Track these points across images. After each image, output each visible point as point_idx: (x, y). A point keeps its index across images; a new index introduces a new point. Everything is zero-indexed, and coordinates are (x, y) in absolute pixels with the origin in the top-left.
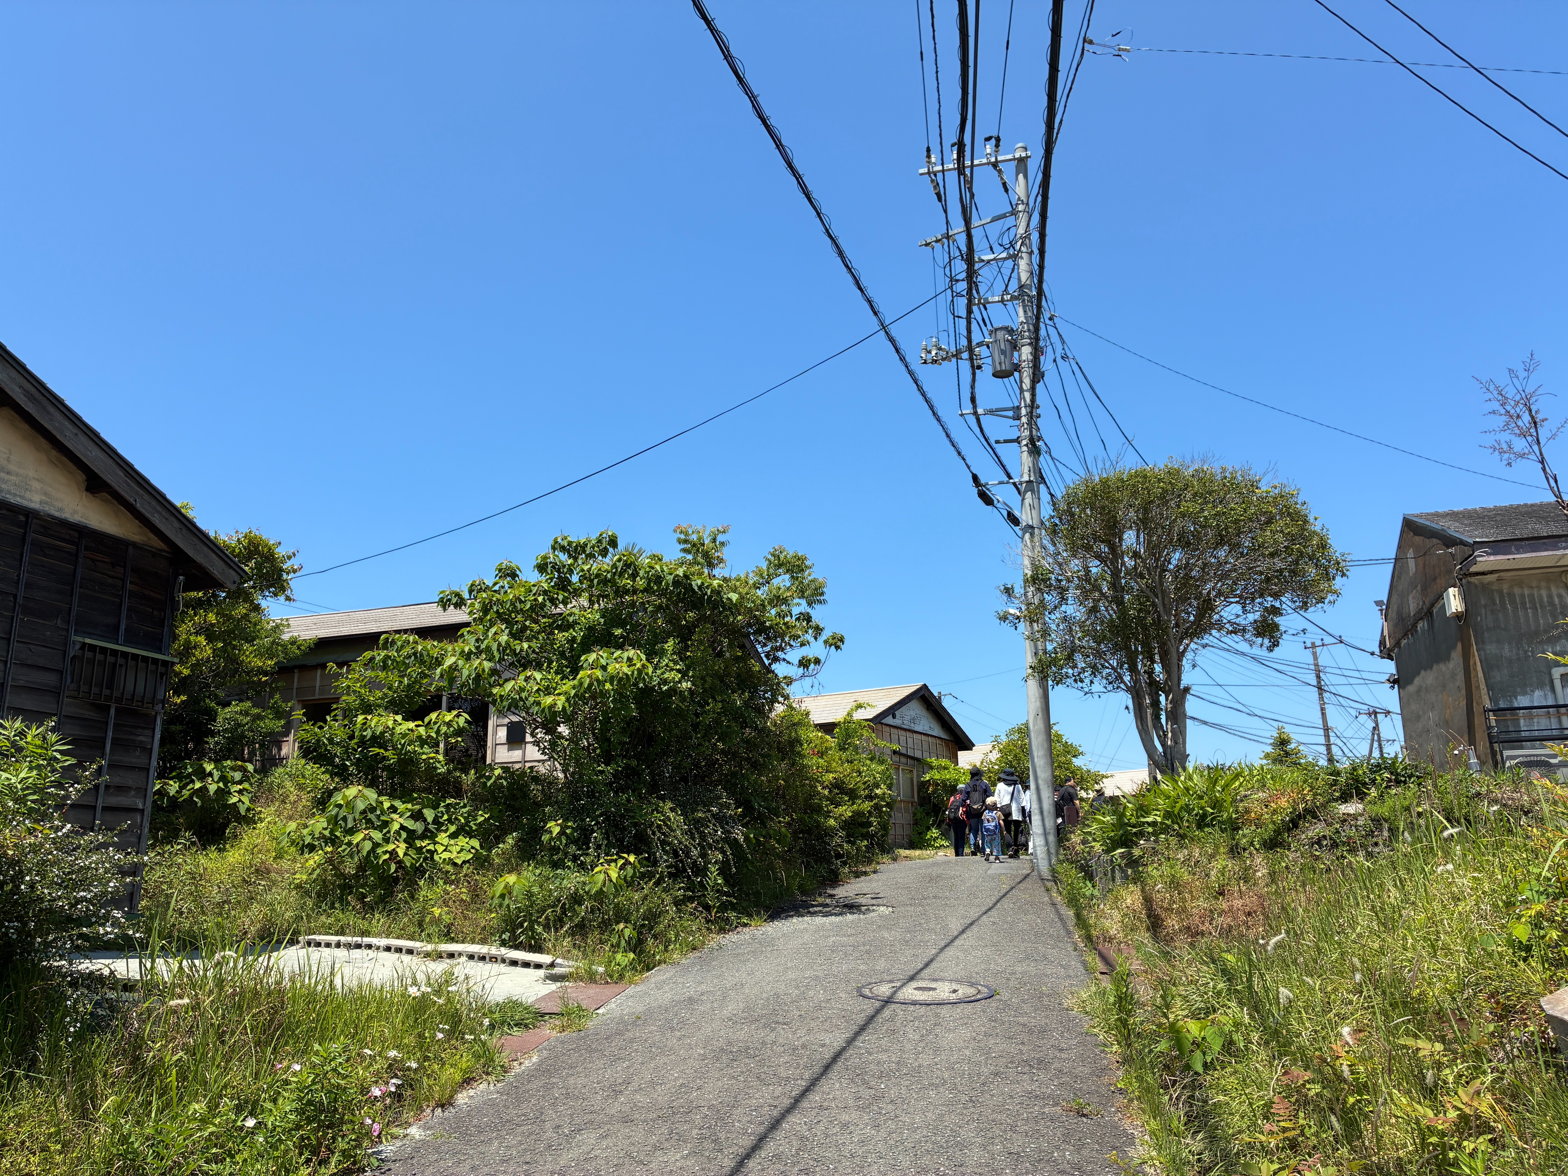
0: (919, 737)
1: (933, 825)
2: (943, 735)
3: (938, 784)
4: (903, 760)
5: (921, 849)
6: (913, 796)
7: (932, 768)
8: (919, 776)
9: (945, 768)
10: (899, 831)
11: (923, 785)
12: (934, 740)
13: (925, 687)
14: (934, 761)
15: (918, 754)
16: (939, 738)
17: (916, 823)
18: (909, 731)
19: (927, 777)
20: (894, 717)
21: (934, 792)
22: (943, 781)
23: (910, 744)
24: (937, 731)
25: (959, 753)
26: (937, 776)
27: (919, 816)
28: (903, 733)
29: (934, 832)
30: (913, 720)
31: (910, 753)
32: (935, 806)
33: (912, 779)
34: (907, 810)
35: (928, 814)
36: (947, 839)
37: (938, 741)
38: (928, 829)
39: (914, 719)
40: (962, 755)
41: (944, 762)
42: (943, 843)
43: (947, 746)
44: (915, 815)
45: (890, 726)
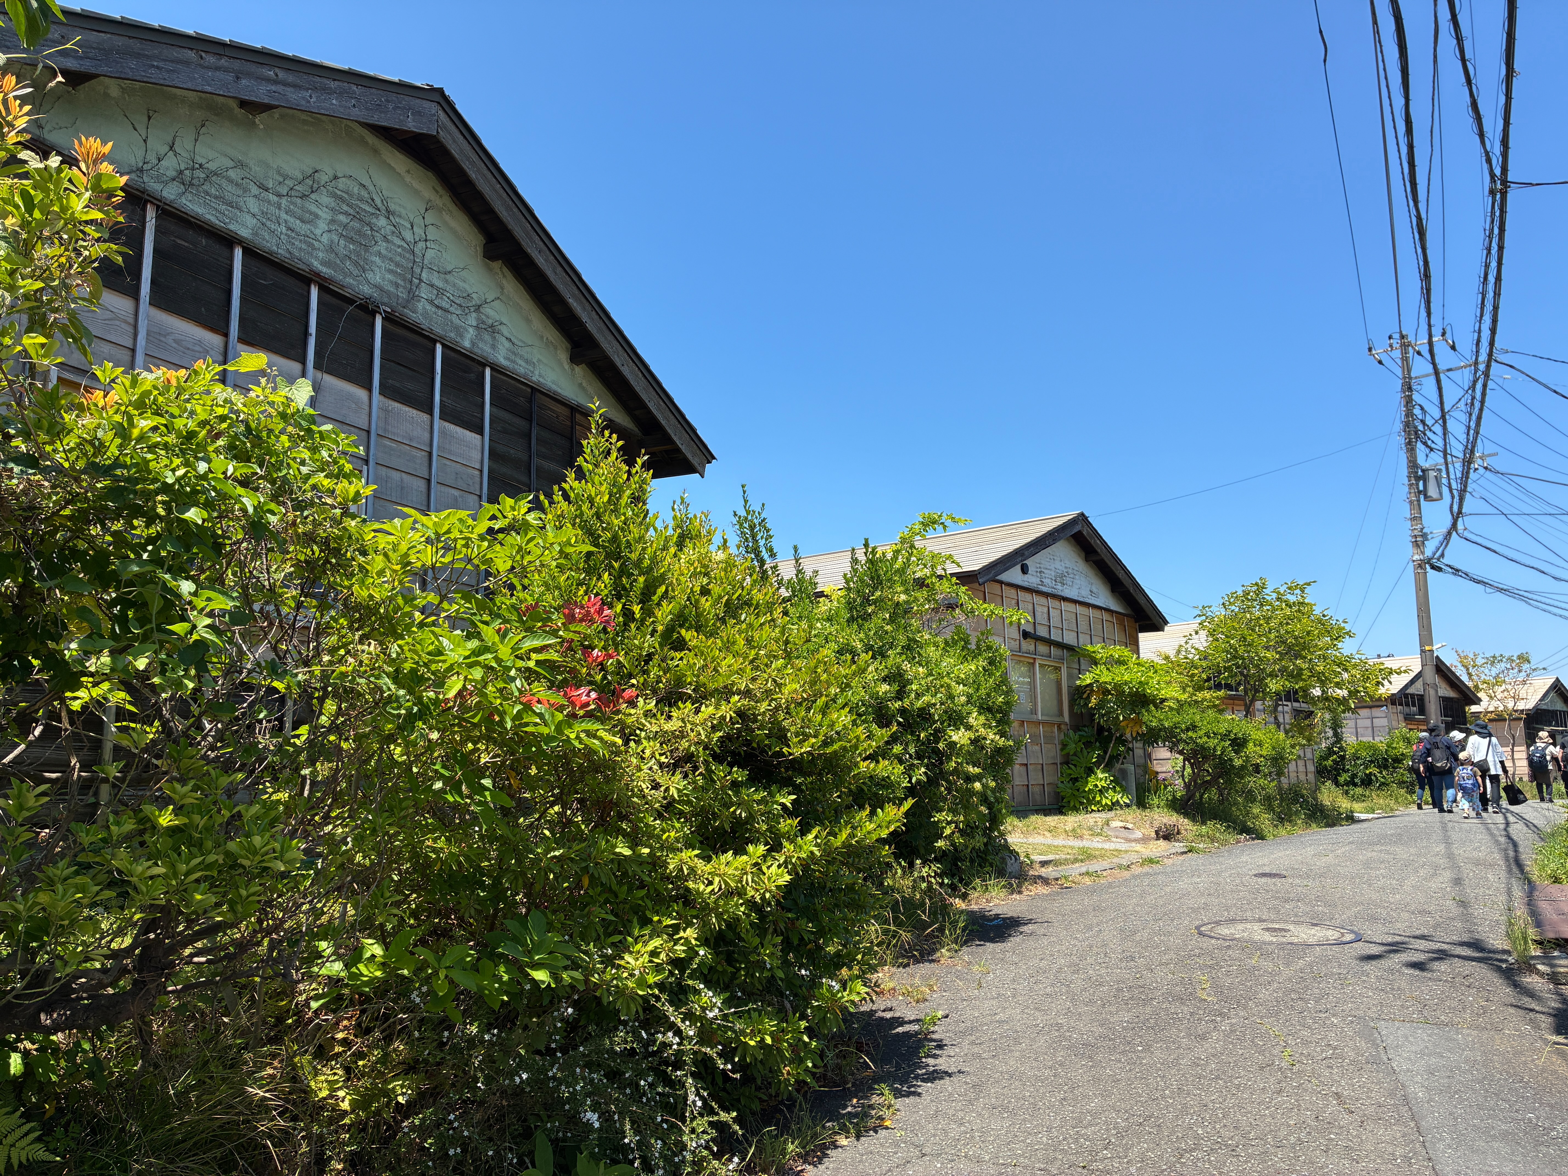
0: (1071, 607)
1: (1098, 764)
2: (1114, 605)
3: (1106, 692)
4: (1042, 648)
5: (1076, 809)
6: (1061, 713)
7: (1095, 663)
8: (1071, 677)
9: (1121, 662)
10: (1036, 778)
11: (1079, 694)
12: (1098, 613)
13: (1082, 518)
14: (1098, 649)
15: (1069, 638)
16: (1107, 610)
17: (1066, 762)
18: (1054, 596)
19: (1087, 679)
20: (1025, 570)
21: (1101, 704)
22: (1117, 686)
23: (1055, 621)
24: (1103, 597)
25: (1141, 636)
26: (1106, 677)
27: (1072, 747)
28: (1042, 600)
29: (1101, 778)
30: (1061, 578)
31: (1055, 636)
32: (1101, 729)
33: (1059, 683)
34: (1049, 739)
35: (1088, 745)
36: (1125, 790)
37: (1106, 616)
38: (1090, 771)
39: (1062, 576)
40: (1147, 640)
41: (1118, 651)
42: (1118, 797)
43: (1121, 624)
44: (1064, 746)
45: (1017, 587)
